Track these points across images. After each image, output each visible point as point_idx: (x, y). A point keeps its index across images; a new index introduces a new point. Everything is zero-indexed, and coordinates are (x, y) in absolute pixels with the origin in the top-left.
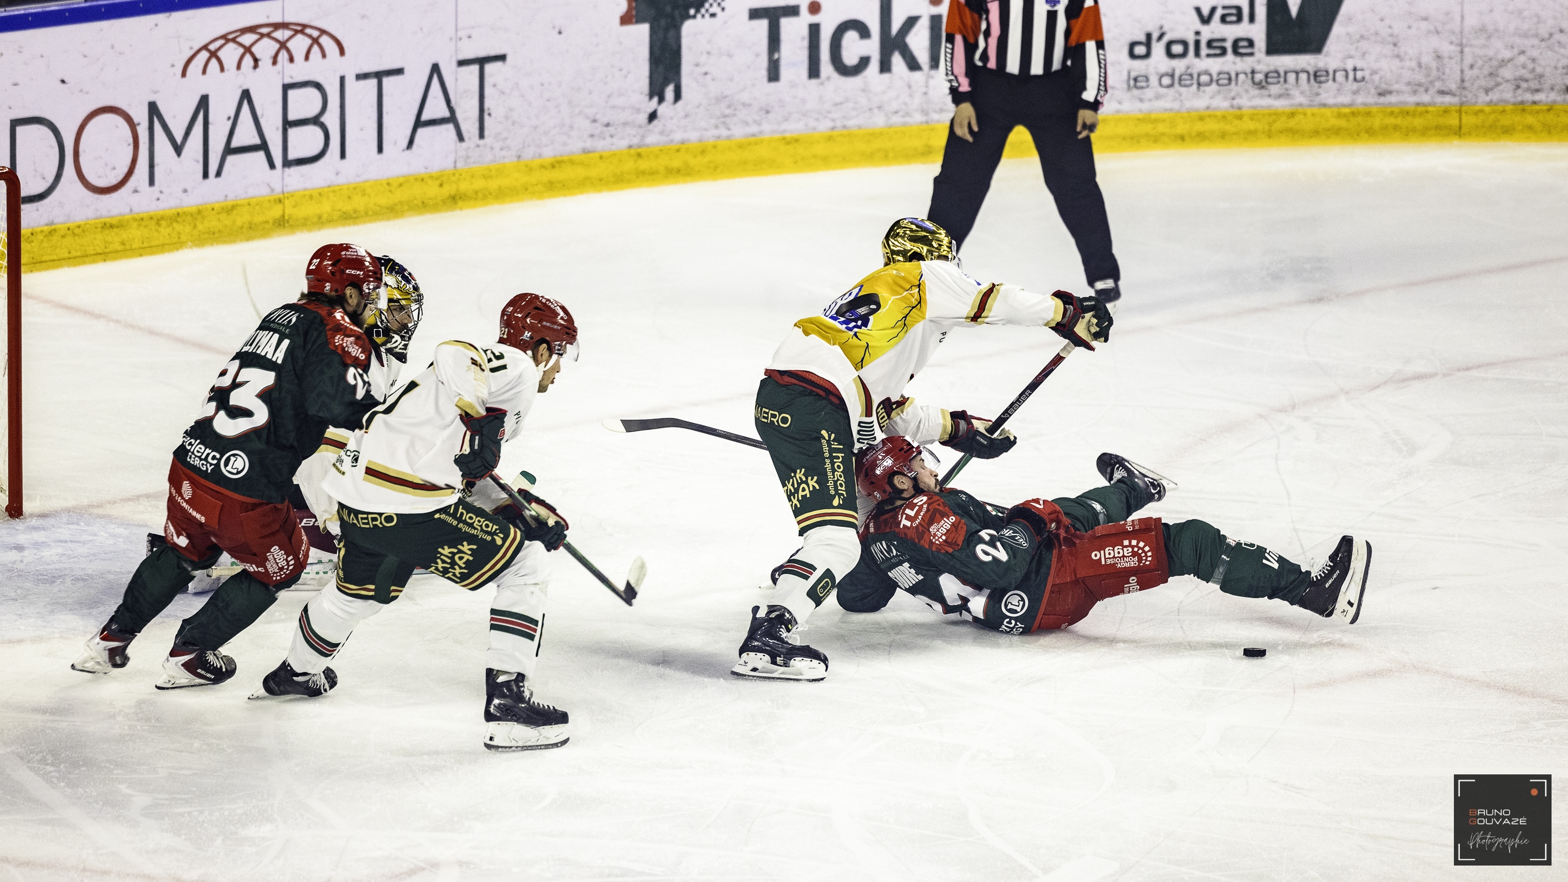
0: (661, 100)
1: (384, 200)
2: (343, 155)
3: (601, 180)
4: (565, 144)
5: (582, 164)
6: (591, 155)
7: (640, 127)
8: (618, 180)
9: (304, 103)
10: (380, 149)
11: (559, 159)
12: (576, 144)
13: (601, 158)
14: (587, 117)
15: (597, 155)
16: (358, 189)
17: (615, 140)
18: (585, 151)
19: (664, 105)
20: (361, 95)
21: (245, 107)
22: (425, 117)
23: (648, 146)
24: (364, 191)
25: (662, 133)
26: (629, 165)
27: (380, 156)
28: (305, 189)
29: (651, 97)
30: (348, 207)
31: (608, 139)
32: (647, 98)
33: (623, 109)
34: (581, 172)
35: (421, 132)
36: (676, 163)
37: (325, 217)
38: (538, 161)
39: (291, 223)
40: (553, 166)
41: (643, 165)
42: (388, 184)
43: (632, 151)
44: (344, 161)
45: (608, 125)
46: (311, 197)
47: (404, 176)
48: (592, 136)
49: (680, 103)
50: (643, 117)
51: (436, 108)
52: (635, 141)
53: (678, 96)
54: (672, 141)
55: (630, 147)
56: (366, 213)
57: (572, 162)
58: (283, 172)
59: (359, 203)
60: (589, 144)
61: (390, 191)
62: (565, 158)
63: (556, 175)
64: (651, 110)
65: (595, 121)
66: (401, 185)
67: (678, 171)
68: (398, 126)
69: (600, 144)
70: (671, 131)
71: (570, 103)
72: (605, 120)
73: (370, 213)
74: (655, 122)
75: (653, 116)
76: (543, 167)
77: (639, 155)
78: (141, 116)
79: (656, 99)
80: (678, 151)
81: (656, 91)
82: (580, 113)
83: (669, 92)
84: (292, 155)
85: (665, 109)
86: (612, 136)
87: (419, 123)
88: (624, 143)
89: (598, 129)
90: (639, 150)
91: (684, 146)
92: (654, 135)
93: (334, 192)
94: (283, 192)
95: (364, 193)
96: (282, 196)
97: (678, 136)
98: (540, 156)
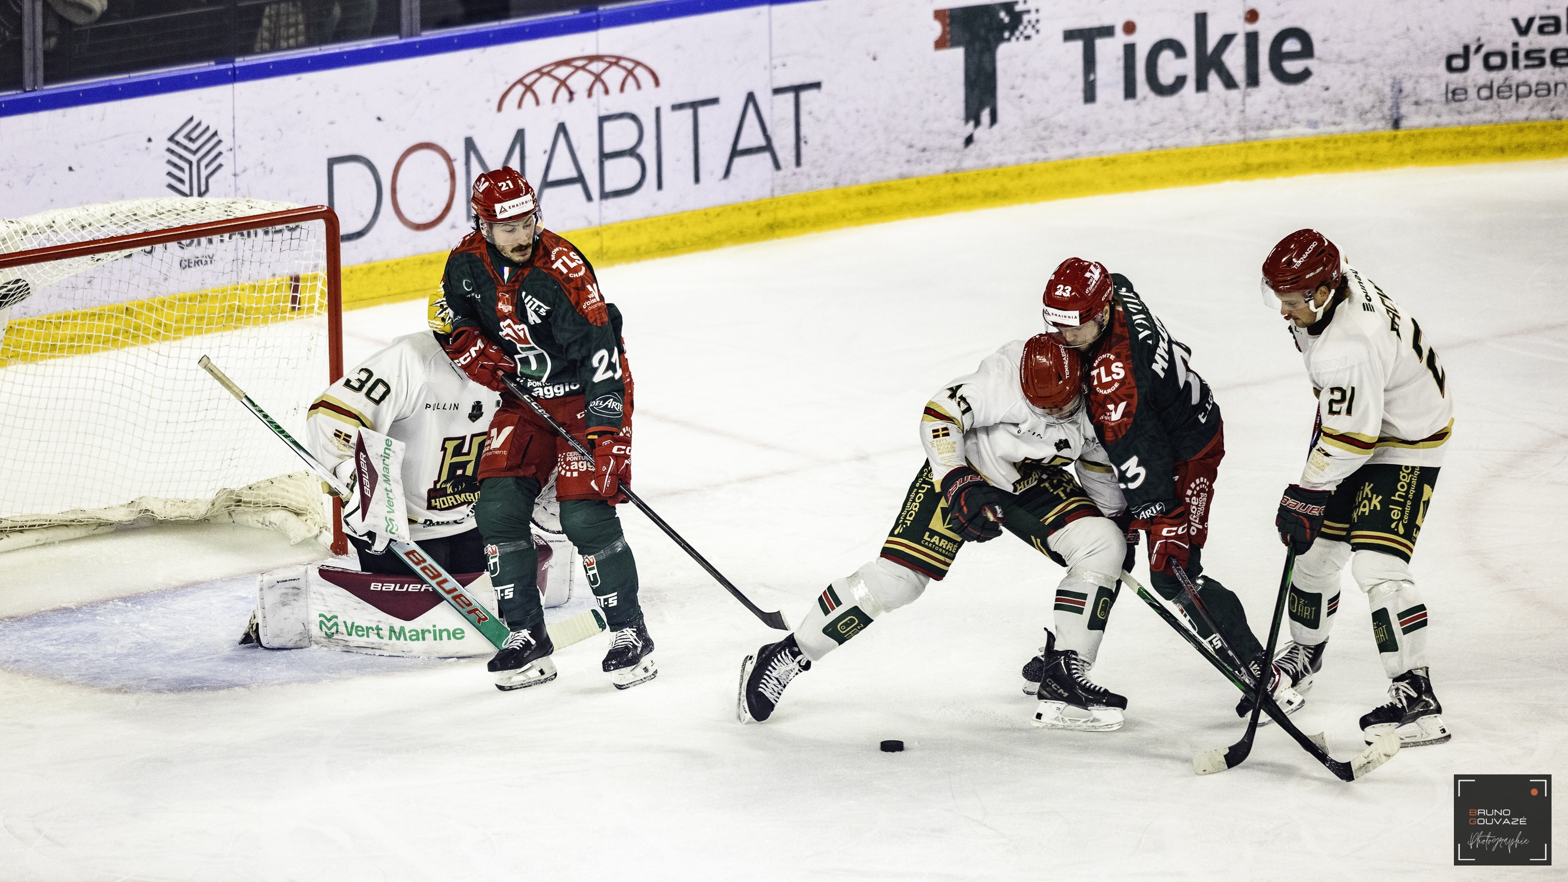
0: (977, 123)
1: (701, 231)
2: (660, 186)
3: (918, 205)
4: (881, 171)
5: (899, 189)
6: (907, 181)
7: (957, 151)
8: (936, 205)
9: (620, 136)
10: (697, 179)
11: (876, 185)
12: (893, 170)
13: (918, 183)
14: (903, 143)
15: (914, 180)
16: (677, 220)
17: (931, 164)
18: (902, 177)
19: (980, 129)
20: (678, 125)
21: (562, 140)
22: (742, 145)
23: (963, 170)
24: (681, 221)
25: (978, 157)
26: (946, 190)
27: (697, 186)
28: (622, 221)
29: (967, 120)
30: (666, 238)
31: (925, 164)
32: (963, 122)
33: (939, 134)
34: (898, 198)
35: (738, 161)
36: (993, 187)
37: (643, 248)
38: (855, 188)
39: (610, 255)
40: (870, 193)
41: (961, 189)
42: (706, 214)
43: (950, 176)
44: (660, 192)
45: (924, 150)
46: (629, 229)
47: (722, 206)
48: (908, 161)
49: (996, 127)
50: (960, 142)
51: (752, 137)
52: (952, 165)
53: (994, 120)
54: (989, 165)
55: (947, 172)
56: (684, 243)
57: (889, 188)
58: (600, 205)
59: (677, 233)
60: (906, 169)
61: (708, 221)
62: (883, 184)
63: (873, 201)
64: (966, 134)
65: (911, 146)
66: (718, 215)
67: (995, 195)
68: (714, 155)
69: (917, 169)
70: (989, 155)
71: (886, 129)
72: (922, 145)
73: (688, 243)
74: (972, 146)
75: (969, 140)
76: (860, 194)
77: (956, 180)
78: (457, 152)
79: (972, 123)
80: (995, 174)
81: (972, 115)
82: (897, 138)
83: (985, 115)
84: (609, 188)
85: (982, 133)
86: (928, 161)
87: (735, 153)
88: (941, 168)
89: (914, 154)
90: (956, 175)
91: (1000, 170)
92: (970, 159)
93: (652, 223)
94: (600, 225)
95: (681, 224)
96: (599, 229)
97: (994, 160)
98: (857, 182)
